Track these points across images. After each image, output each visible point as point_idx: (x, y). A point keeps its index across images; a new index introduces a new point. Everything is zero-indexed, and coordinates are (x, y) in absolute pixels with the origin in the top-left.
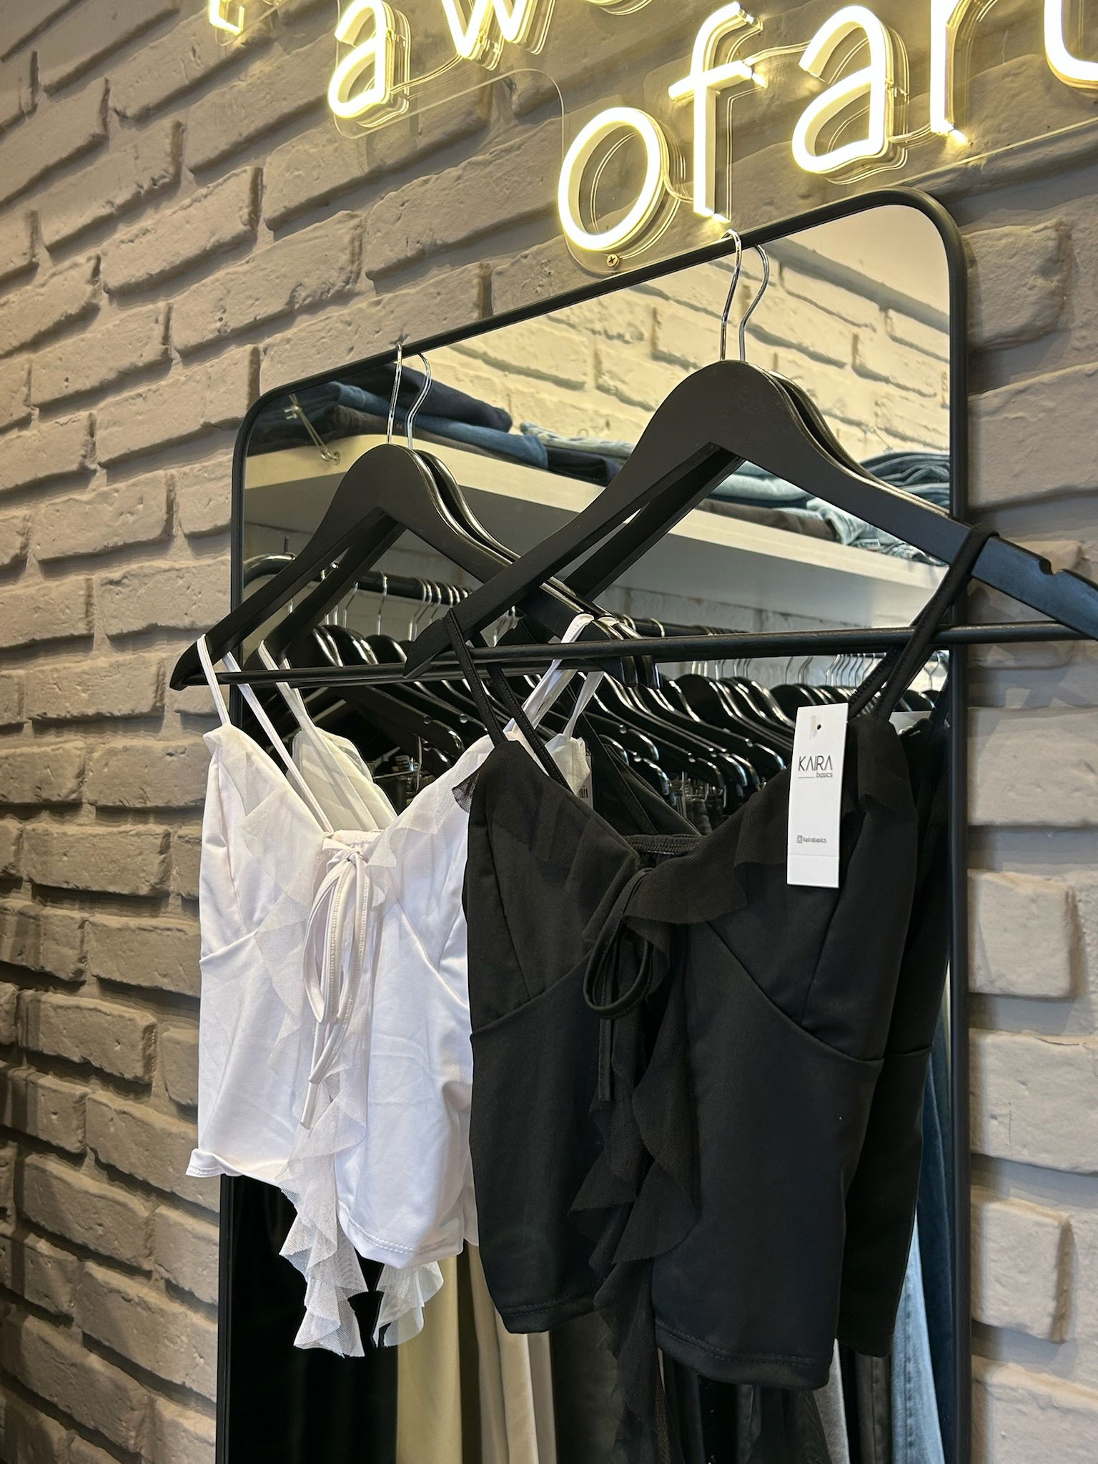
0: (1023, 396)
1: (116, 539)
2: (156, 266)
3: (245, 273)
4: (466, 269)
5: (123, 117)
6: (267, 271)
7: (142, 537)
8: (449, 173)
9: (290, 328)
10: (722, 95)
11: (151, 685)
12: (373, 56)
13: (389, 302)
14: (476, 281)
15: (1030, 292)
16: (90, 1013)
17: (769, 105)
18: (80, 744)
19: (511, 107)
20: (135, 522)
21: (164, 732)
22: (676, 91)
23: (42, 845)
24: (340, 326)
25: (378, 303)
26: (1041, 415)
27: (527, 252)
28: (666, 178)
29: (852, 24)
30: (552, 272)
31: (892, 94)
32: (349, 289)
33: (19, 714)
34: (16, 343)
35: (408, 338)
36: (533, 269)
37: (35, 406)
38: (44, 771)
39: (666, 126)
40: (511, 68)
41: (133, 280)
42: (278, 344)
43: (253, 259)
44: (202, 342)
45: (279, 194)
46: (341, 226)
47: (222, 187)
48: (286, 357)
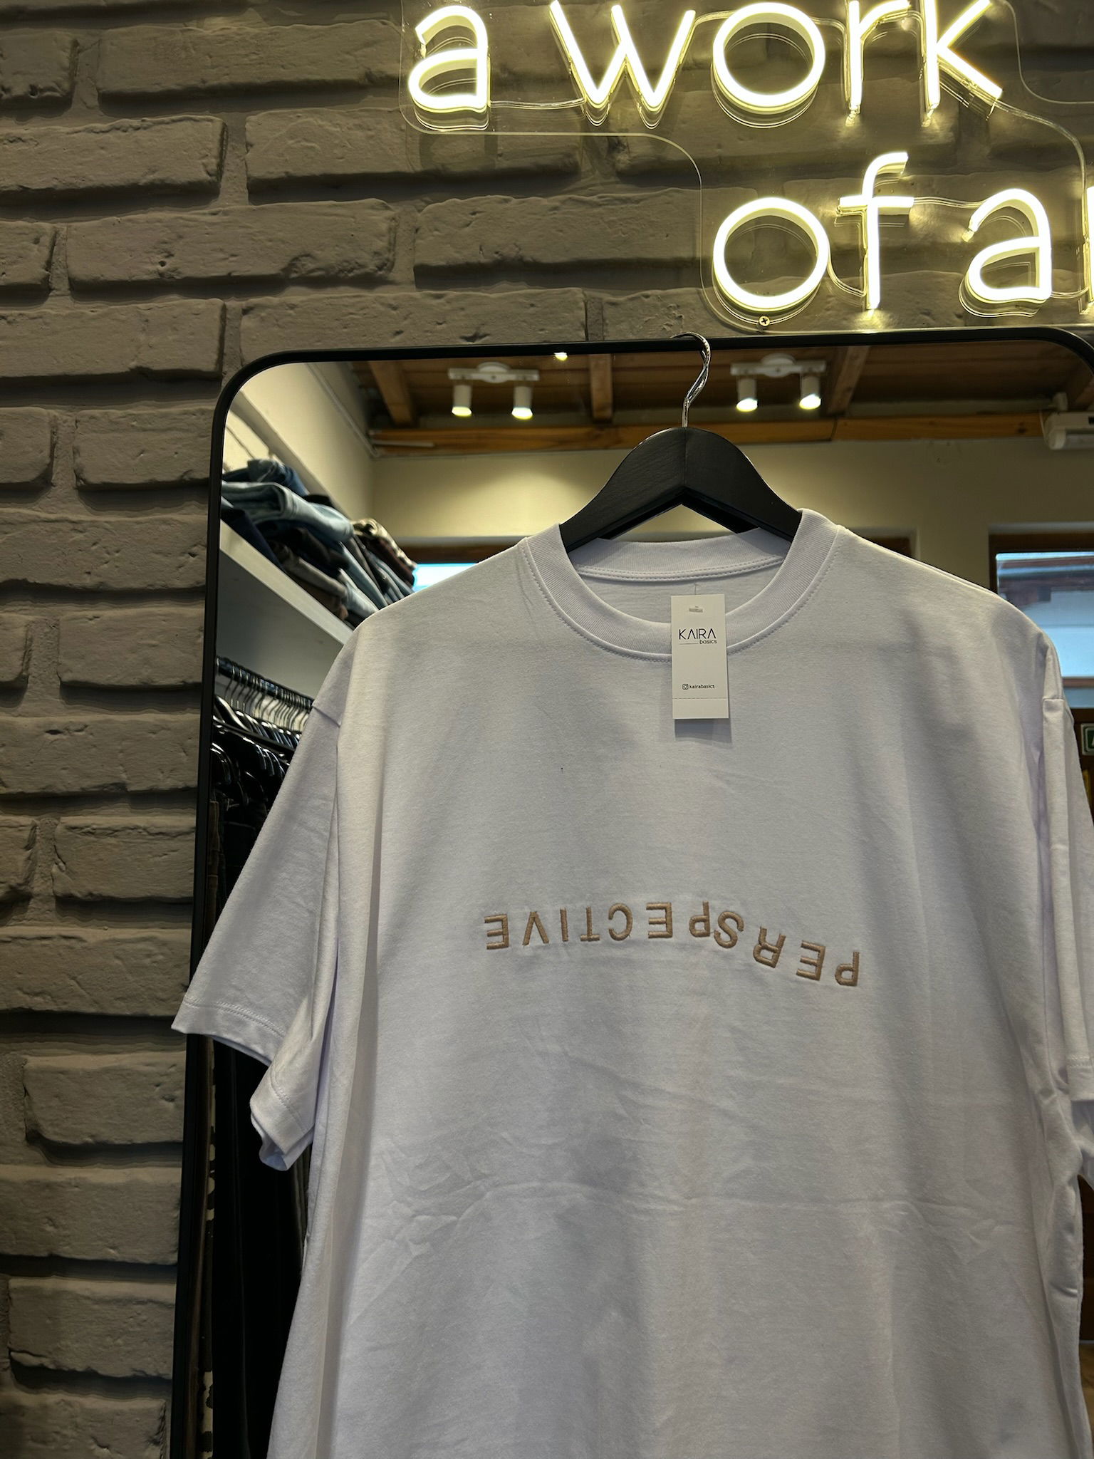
2: (37, 180)
3: (214, 224)
4: (569, 291)
6: (251, 231)
8: (538, 201)
11: (17, 650)
12: (470, 64)
13: (457, 299)
14: (582, 304)
19: (615, 163)
21: (24, 706)
22: (848, 203)
24: (382, 309)
27: (649, 292)
29: (1015, 200)
30: (683, 317)
32: (381, 275)
35: (487, 338)
36: (658, 309)
40: (626, 130)
42: (274, 307)
43: (226, 213)
44: (127, 281)
45: (277, 158)
46: (374, 212)
47: (168, 126)
48: (294, 323)
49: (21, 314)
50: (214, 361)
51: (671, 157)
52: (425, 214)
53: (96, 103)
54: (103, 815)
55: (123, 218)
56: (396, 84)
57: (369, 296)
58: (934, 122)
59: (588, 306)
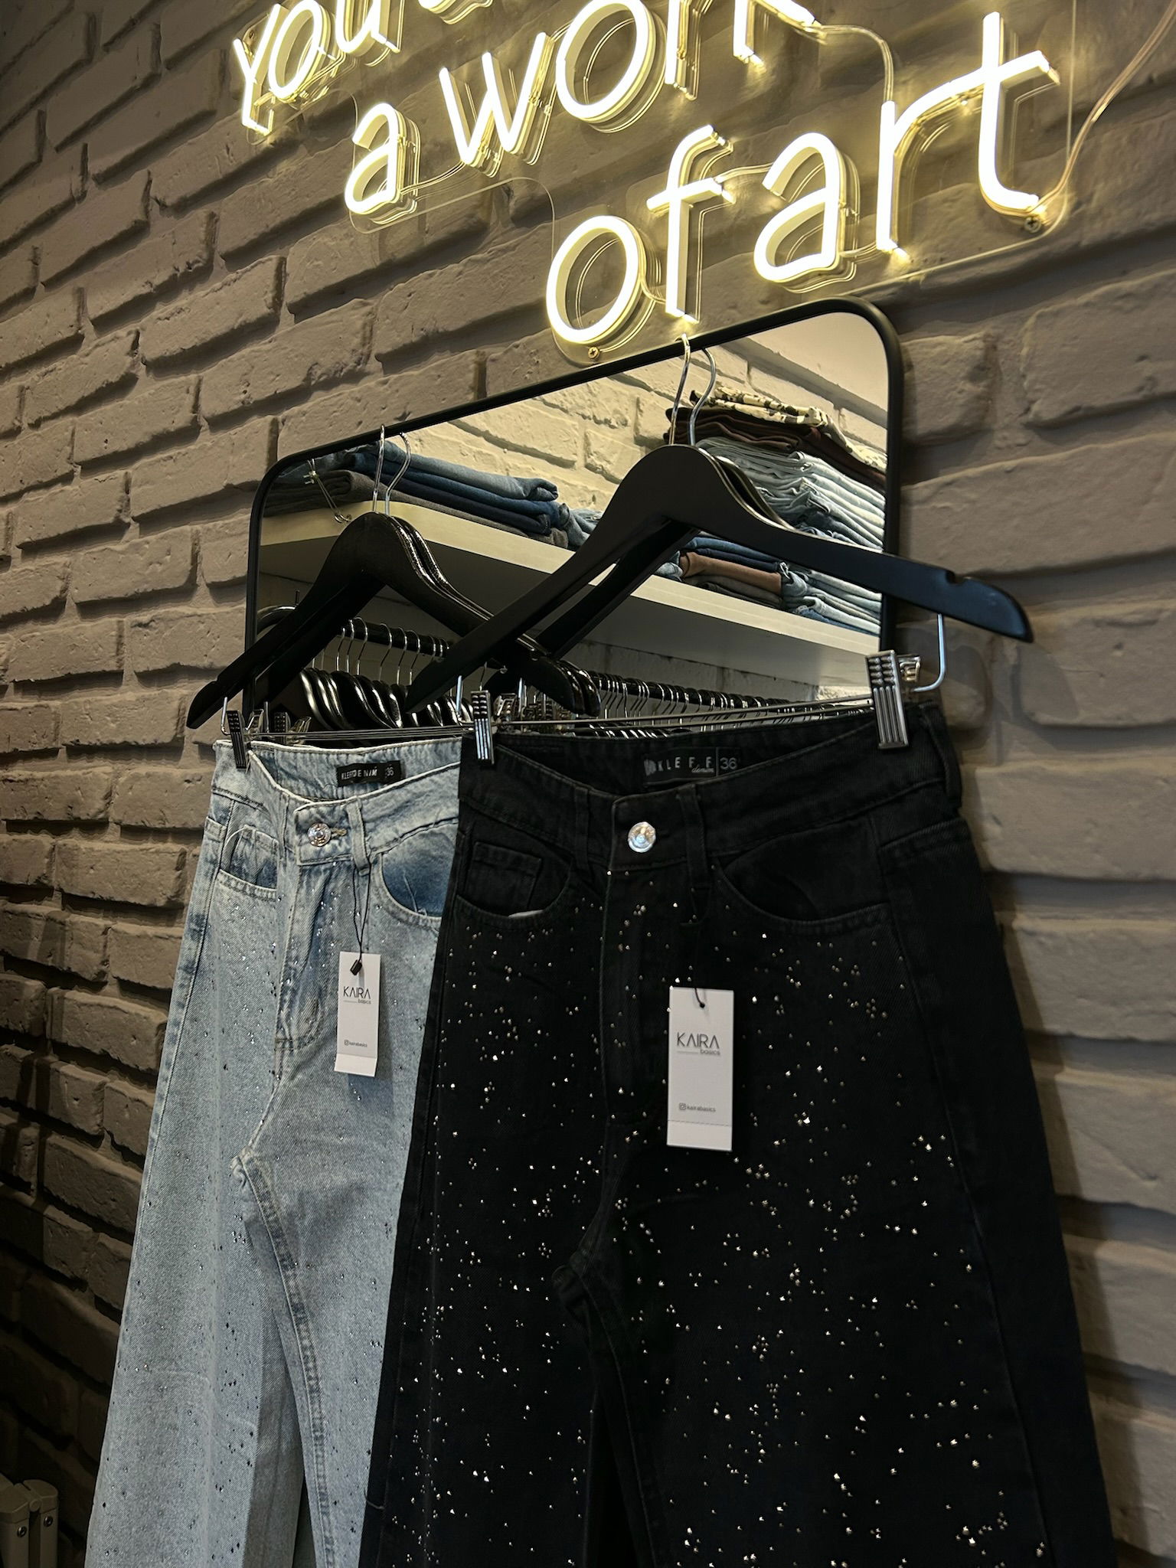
0: (952, 488)
1: (145, 586)
2: (188, 341)
3: (269, 351)
4: (464, 355)
5: (163, 206)
6: (288, 350)
7: (170, 586)
8: (452, 268)
9: (306, 401)
10: (696, 208)
11: (173, 718)
12: (386, 158)
13: (395, 382)
14: (472, 366)
15: (959, 396)
16: (111, 1010)
17: (735, 219)
18: (108, 769)
19: (508, 211)
20: (164, 571)
21: (183, 761)
22: (654, 203)
23: (69, 859)
24: (351, 402)
25: (385, 383)
26: (965, 506)
27: (517, 342)
28: (642, 280)
29: (812, 149)
30: (540, 361)
31: (845, 212)
32: (360, 369)
33: (55, 740)
34: (62, 407)
35: (411, 415)
36: (523, 358)
37: (79, 464)
38: (76, 793)
39: (645, 235)
40: (510, 176)
41: (168, 354)
43: (281, 337)
44: (227, 412)
45: (300, 281)
46: (356, 311)
47: (251, 273)
48: (303, 428)
49: (179, 453)
52: (382, 304)
53: (223, 262)
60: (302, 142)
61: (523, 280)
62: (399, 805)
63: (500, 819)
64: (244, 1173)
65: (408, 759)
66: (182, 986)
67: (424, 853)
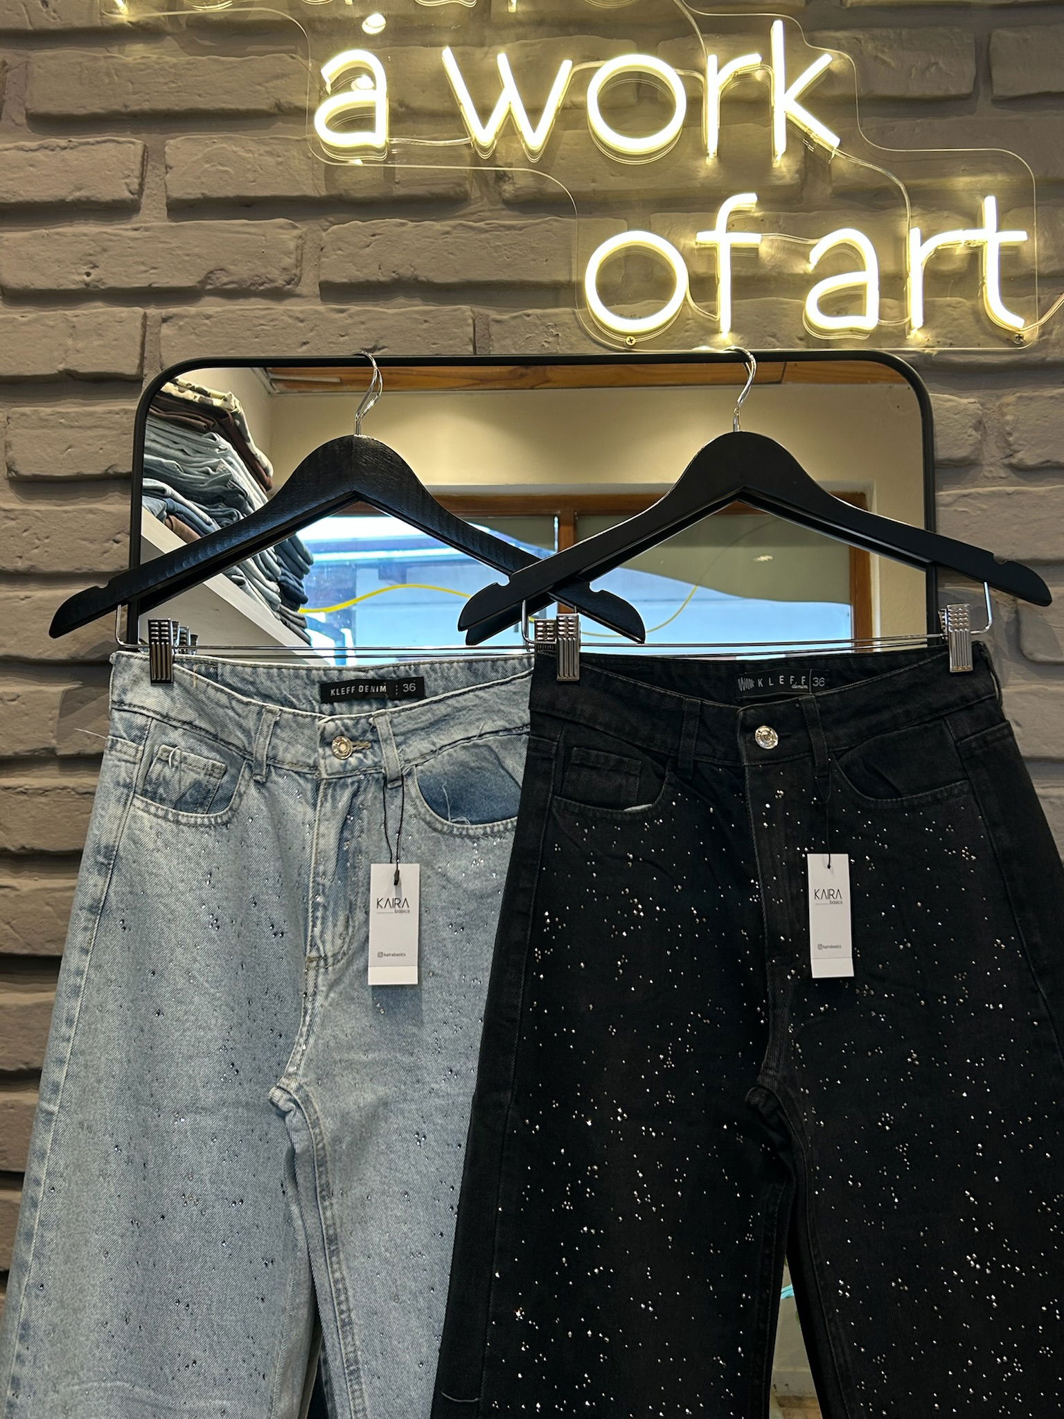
0: (966, 499)
3: (135, 239)
4: (459, 309)
6: (169, 246)
8: (431, 225)
13: (358, 314)
14: (470, 321)
15: (967, 438)
19: (501, 192)
22: (704, 238)
24: (290, 321)
25: (342, 311)
26: (979, 512)
27: (530, 311)
29: (851, 240)
30: (560, 334)
32: (288, 289)
35: (385, 350)
36: (537, 327)
40: (511, 165)
42: (191, 317)
43: (147, 229)
44: (55, 290)
45: (194, 180)
46: (284, 232)
47: (92, 147)
48: (209, 332)
50: (137, 365)
51: (551, 189)
52: (329, 234)
53: (25, 121)
54: (34, 777)
55: (51, 231)
56: (304, 115)
57: (279, 308)
58: (783, 165)
59: (476, 322)
60: (169, 34)
61: (534, 260)
62: (436, 718)
63: (597, 727)
64: (295, 1102)
65: (430, 676)
66: (86, 929)
67: (463, 764)
